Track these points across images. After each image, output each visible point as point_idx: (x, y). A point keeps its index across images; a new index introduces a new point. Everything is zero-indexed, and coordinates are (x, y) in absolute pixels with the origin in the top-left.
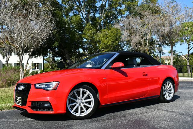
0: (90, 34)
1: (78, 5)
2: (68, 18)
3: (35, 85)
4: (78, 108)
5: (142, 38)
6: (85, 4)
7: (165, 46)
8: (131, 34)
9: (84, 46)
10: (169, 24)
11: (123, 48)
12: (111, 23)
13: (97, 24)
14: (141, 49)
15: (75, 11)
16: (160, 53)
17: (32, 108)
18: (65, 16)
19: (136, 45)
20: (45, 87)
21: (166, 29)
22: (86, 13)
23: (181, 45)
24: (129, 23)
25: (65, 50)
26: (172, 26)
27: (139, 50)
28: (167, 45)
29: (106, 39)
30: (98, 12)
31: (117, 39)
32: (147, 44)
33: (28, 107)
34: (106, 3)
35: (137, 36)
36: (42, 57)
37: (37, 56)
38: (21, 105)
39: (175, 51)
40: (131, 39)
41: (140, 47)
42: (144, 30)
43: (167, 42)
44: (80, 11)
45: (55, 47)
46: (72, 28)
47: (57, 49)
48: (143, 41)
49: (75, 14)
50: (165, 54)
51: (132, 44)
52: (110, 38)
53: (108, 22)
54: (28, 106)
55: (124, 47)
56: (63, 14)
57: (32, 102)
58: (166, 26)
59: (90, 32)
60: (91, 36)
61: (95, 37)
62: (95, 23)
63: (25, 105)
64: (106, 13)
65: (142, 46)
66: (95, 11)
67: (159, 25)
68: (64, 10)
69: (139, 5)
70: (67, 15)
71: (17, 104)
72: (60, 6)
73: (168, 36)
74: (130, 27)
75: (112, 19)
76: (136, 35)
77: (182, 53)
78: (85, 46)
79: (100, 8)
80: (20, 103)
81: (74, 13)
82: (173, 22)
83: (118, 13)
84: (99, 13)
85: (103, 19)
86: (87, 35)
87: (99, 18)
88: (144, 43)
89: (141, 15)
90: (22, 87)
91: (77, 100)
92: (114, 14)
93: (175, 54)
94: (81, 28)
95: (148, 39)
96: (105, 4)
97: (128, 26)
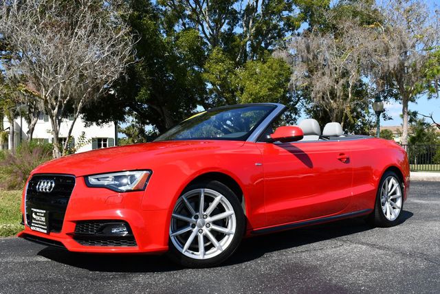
0: (220, 72)
1: (194, 6)
2: (171, 35)
3: (86, 177)
4: (196, 238)
5: (338, 82)
6: (210, 4)
7: (392, 100)
8: (311, 71)
9: (207, 99)
10: (398, 48)
11: (296, 106)
12: (270, 48)
13: (236, 50)
14: (334, 105)
15: (187, 20)
16: (378, 116)
17: (78, 237)
18: (164, 32)
19: (323, 97)
20: (113, 183)
21: (393, 62)
22: (212, 24)
23: (429, 98)
24: (308, 48)
25: (163, 108)
26: (406, 53)
27: (330, 110)
28: (396, 99)
29: (256, 83)
30: (240, 22)
31: (280, 85)
32: (348, 96)
33: (67, 236)
34: (257, 2)
35: (326, 77)
36: (112, 123)
37: (102, 123)
38: (45, 231)
39: (415, 114)
40: (311, 82)
41: (332, 102)
42: (341, 63)
43: (395, 91)
44: (198, 22)
45: (142, 102)
46: (179, 58)
47: (146, 106)
48: (338, 88)
49: (187, 26)
50: (390, 119)
51: (313, 95)
52: (265, 80)
53: (263, 45)
54: (67, 234)
55: (299, 103)
56: (161, 27)
57: (79, 223)
58: (393, 54)
59: (220, 67)
60: (222, 76)
61: (231, 79)
62: (233, 48)
63: (58, 229)
64: (257, 24)
65: (338, 100)
66: (234, 21)
67: (376, 51)
68: (163, 19)
69: (331, 6)
70: (170, 30)
71: (32, 228)
72: (154, 10)
73: (397, 77)
74: (311, 57)
75: (271, 38)
76: (323, 74)
77: (431, 117)
78: (210, 101)
79: (243, 14)
80: (43, 225)
81: (184, 24)
82: (409, 43)
83: (284, 25)
84: (241, 26)
85: (249, 40)
86: (213, 74)
87: (241, 36)
88: (342, 94)
89: (337, 29)
90: (49, 184)
91: (193, 219)
92: (275, 27)
93: (416, 121)
94: (199, 59)
95: (351, 84)
96: (255, 4)
97: (305, 54)
